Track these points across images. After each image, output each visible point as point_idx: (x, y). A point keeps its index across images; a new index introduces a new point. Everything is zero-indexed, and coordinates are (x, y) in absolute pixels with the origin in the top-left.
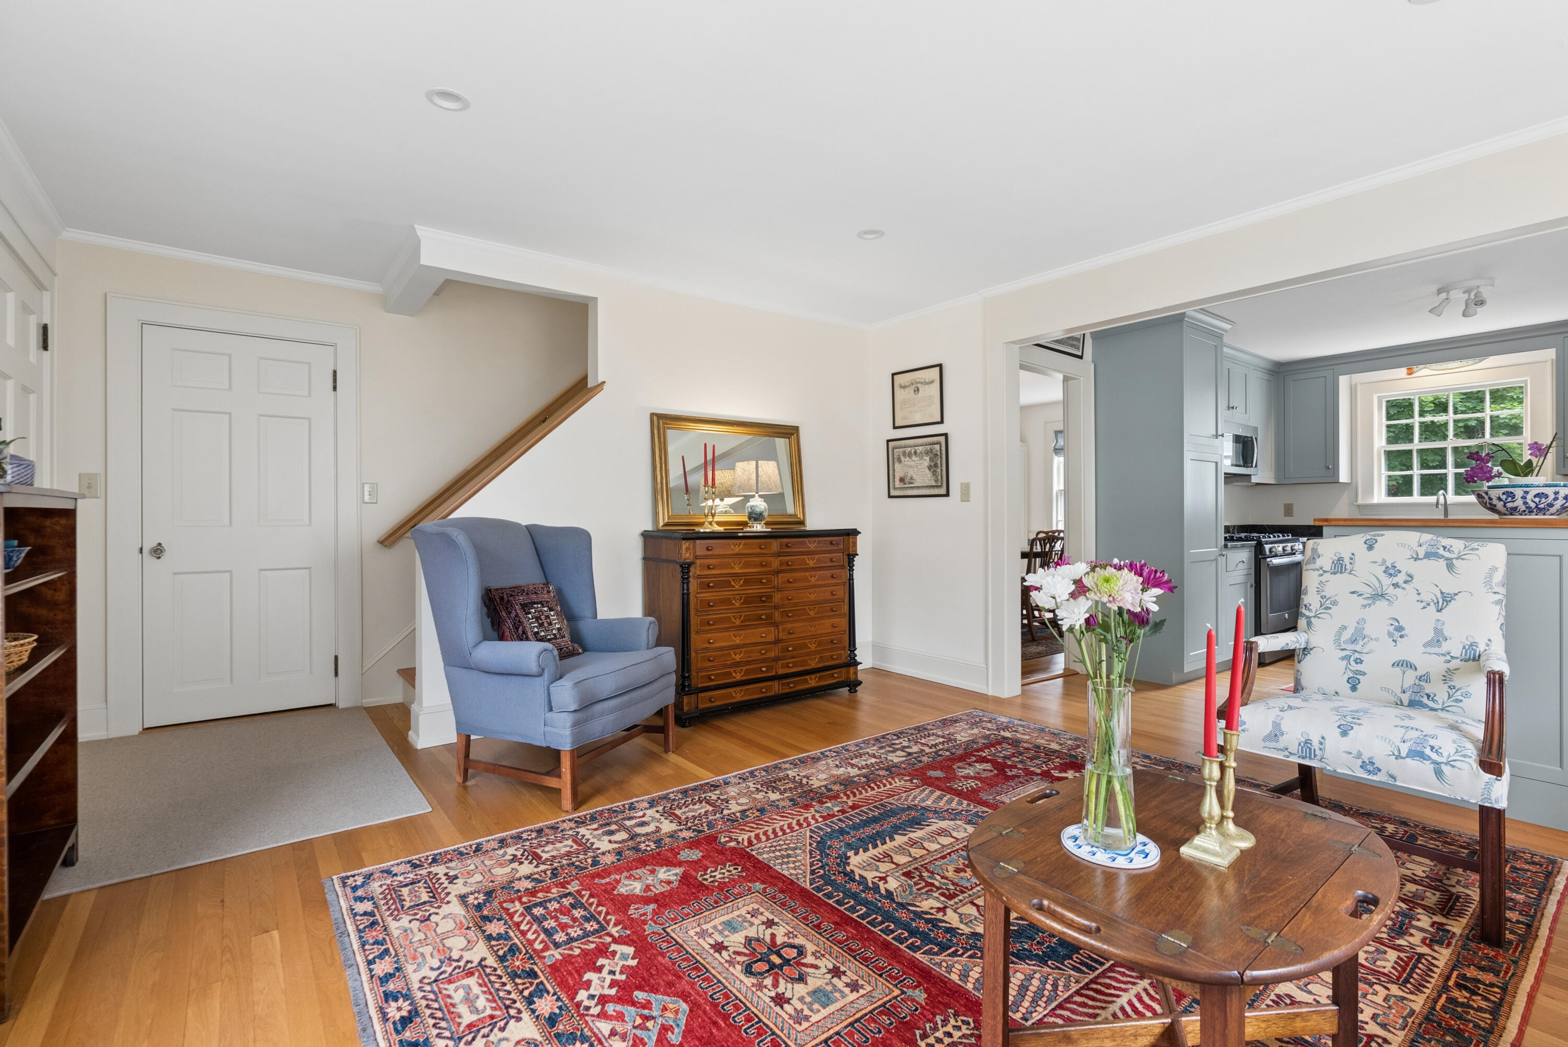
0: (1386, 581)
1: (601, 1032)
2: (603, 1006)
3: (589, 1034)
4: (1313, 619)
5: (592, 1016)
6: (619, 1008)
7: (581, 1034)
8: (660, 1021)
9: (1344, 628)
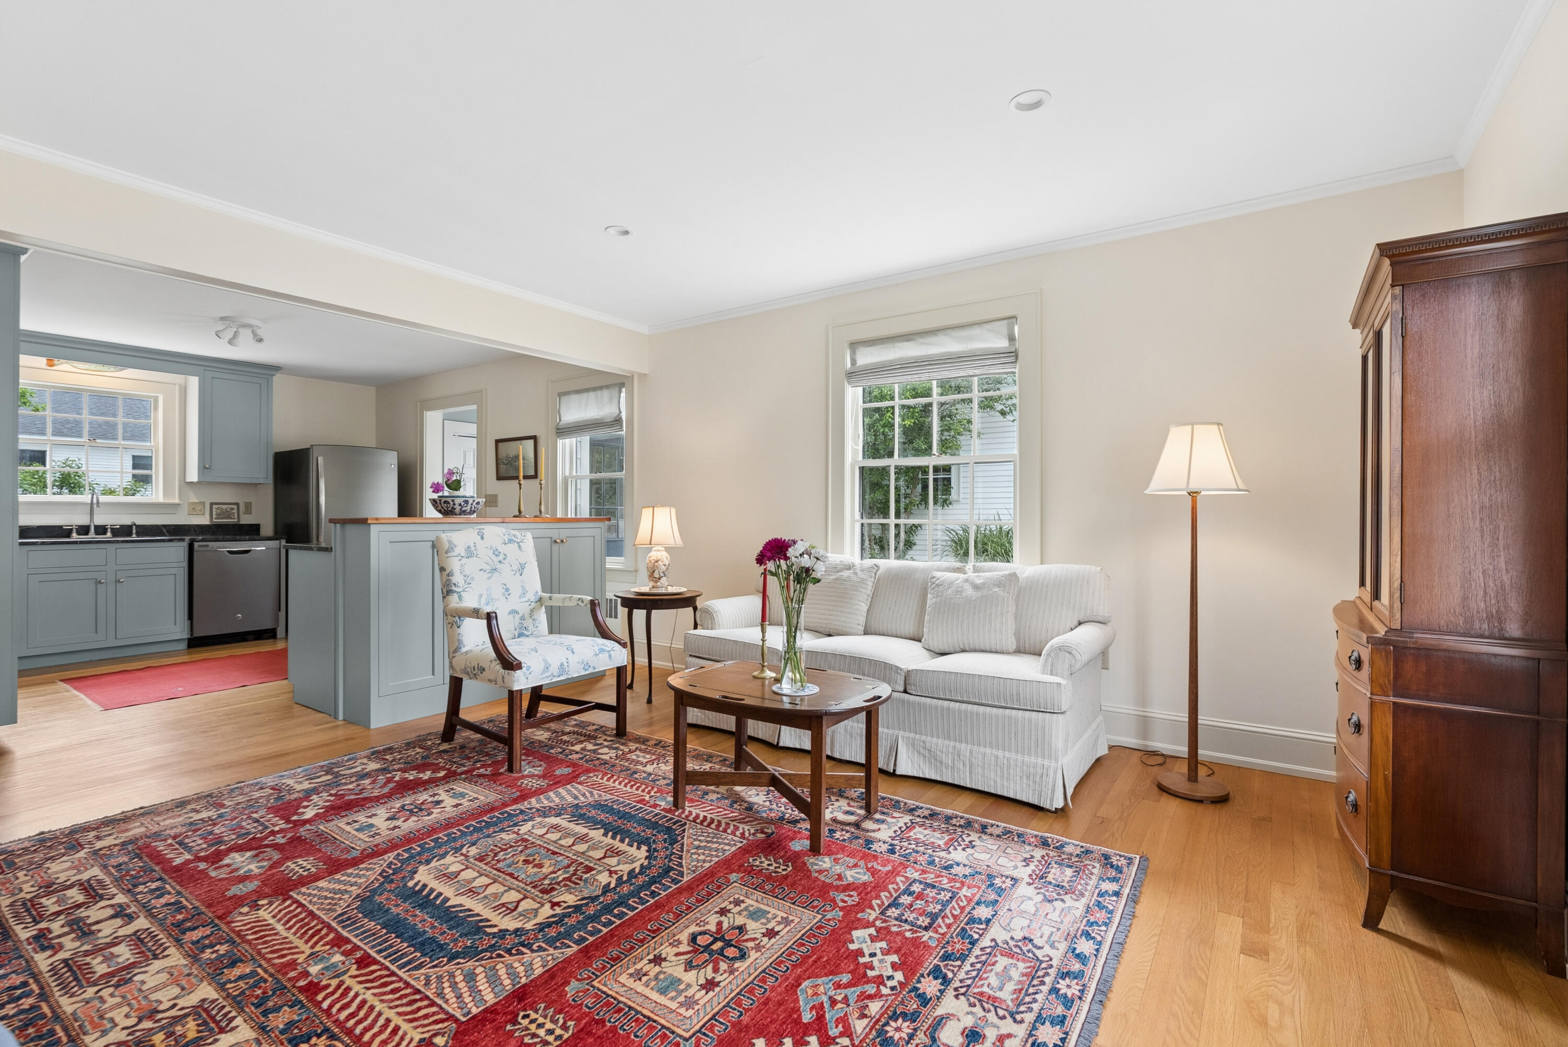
0: (496, 559)
1: (867, 1026)
2: (836, 1037)
3: (874, 1032)
4: (462, 594)
5: (852, 1040)
6: (831, 1025)
7: (878, 1037)
8: (831, 993)
9: (481, 596)
